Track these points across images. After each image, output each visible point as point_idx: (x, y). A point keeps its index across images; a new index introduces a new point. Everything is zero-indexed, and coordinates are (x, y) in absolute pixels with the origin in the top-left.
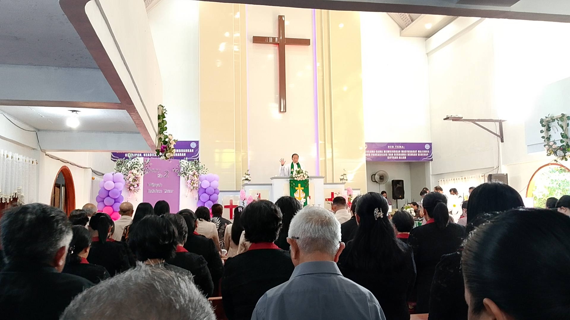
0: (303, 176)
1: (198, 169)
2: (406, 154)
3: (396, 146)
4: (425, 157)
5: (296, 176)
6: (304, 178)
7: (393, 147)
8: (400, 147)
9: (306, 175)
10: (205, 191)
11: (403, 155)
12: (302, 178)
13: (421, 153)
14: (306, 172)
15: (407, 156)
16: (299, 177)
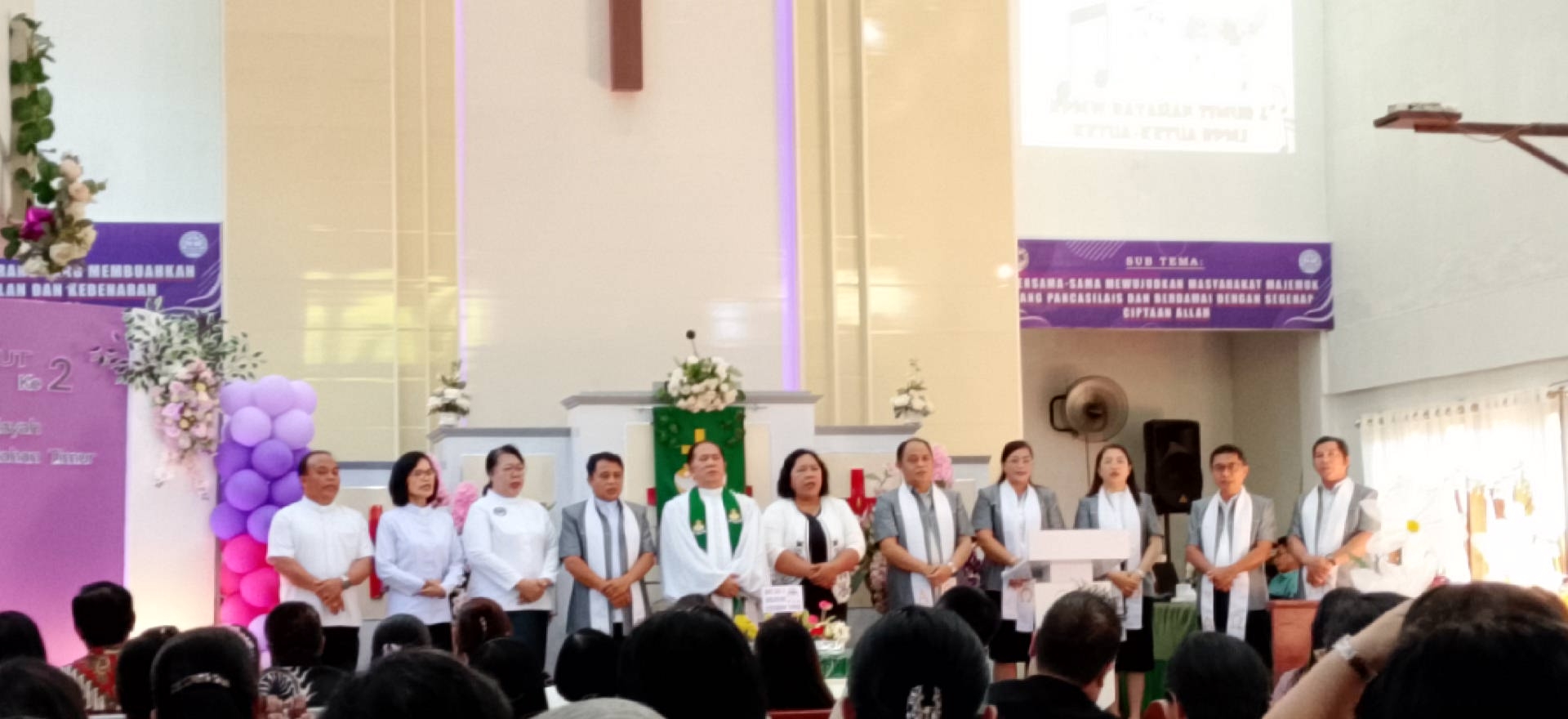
0: (718, 389)
1: (214, 357)
2: (1210, 297)
3: (1163, 259)
4: (1300, 310)
5: (686, 390)
6: (723, 399)
7: (1149, 261)
8: (1183, 262)
9: (730, 389)
10: (247, 457)
11: (1195, 298)
12: (712, 402)
13: (1279, 292)
14: (730, 371)
15: (1214, 308)
16: (696, 395)
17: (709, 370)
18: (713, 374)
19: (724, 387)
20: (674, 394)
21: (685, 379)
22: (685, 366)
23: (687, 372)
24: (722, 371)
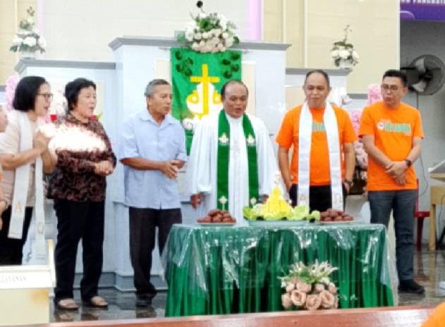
0: (221, 37)
5: (198, 36)
6: (224, 44)
9: (229, 37)
12: (217, 46)
14: (228, 24)
16: (206, 40)
17: (215, 23)
18: (217, 26)
19: (225, 35)
20: (190, 39)
21: (198, 28)
22: (197, 20)
23: (199, 23)
24: (223, 24)
